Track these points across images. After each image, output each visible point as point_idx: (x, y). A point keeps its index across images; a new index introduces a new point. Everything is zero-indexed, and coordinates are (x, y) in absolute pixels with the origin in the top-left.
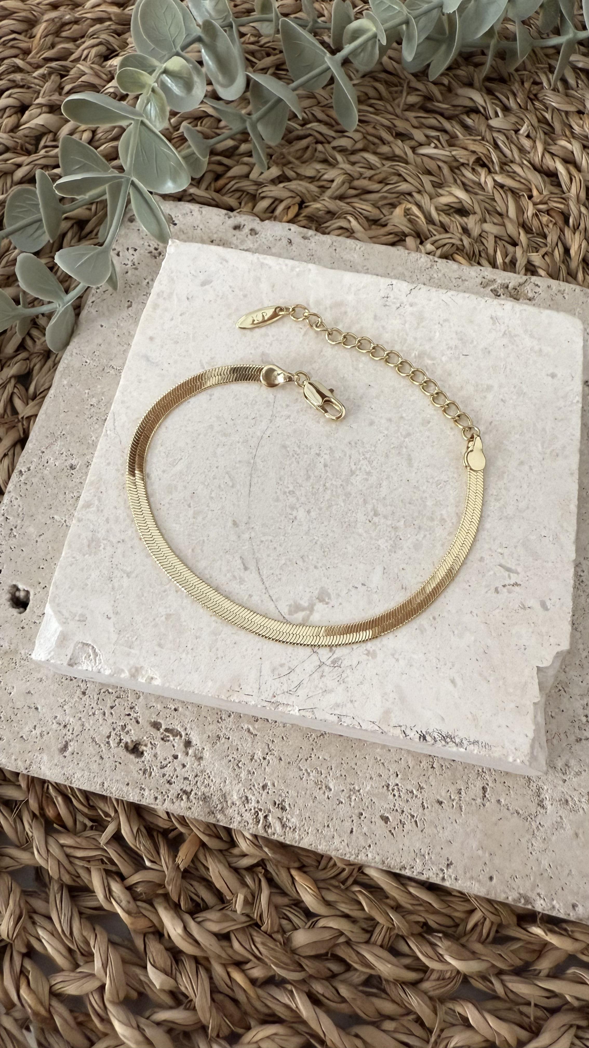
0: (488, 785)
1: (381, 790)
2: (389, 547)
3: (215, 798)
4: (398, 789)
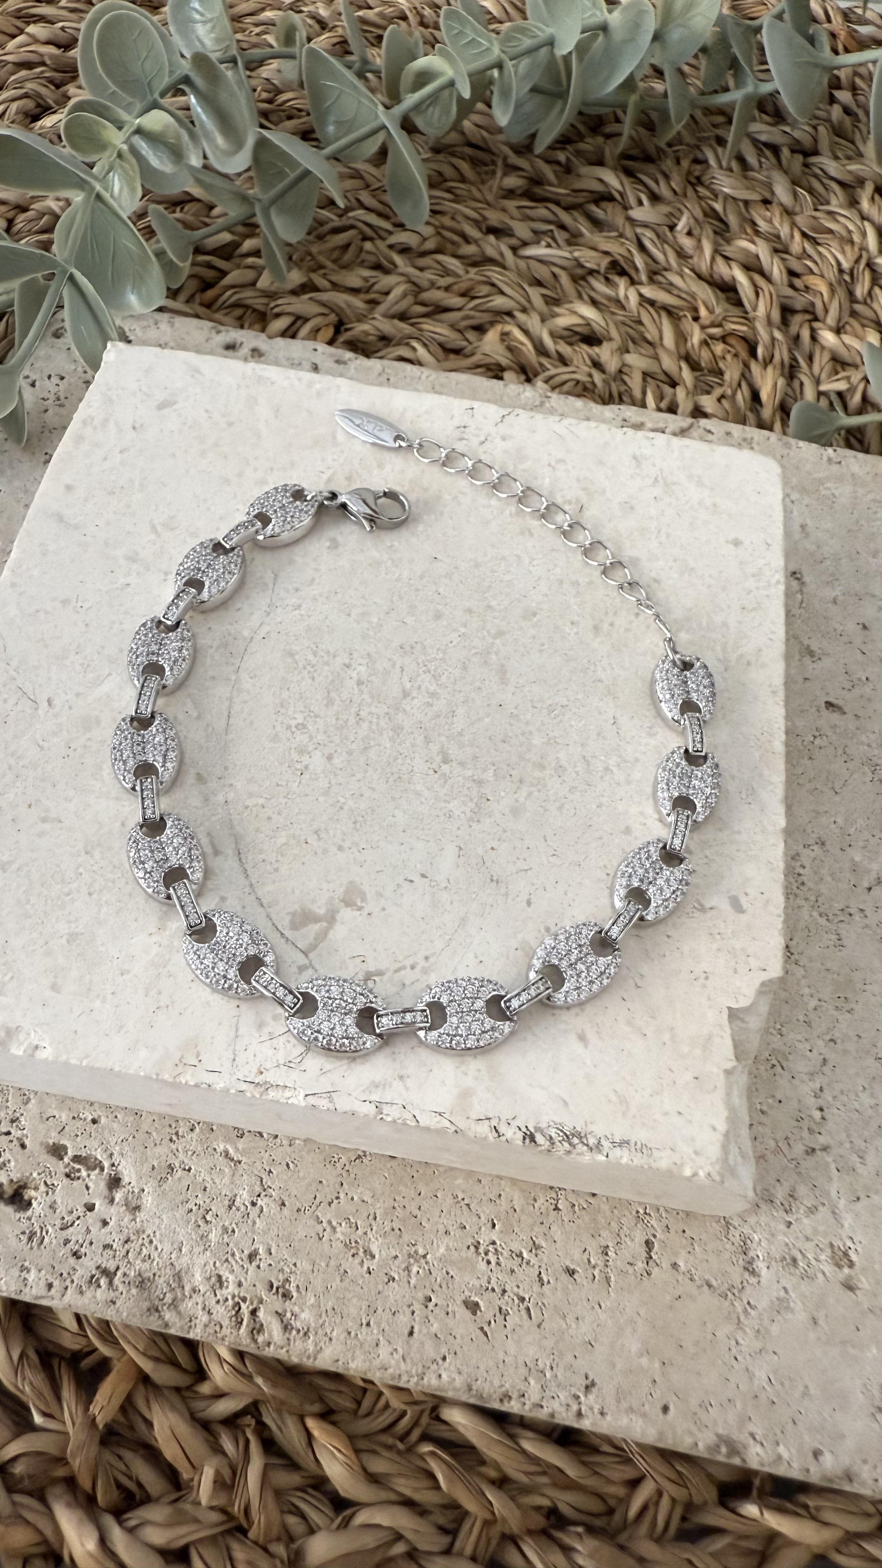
0: (655, 1236)
1: (464, 1254)
2: (468, 814)
3: (161, 1281)
4: (496, 1250)
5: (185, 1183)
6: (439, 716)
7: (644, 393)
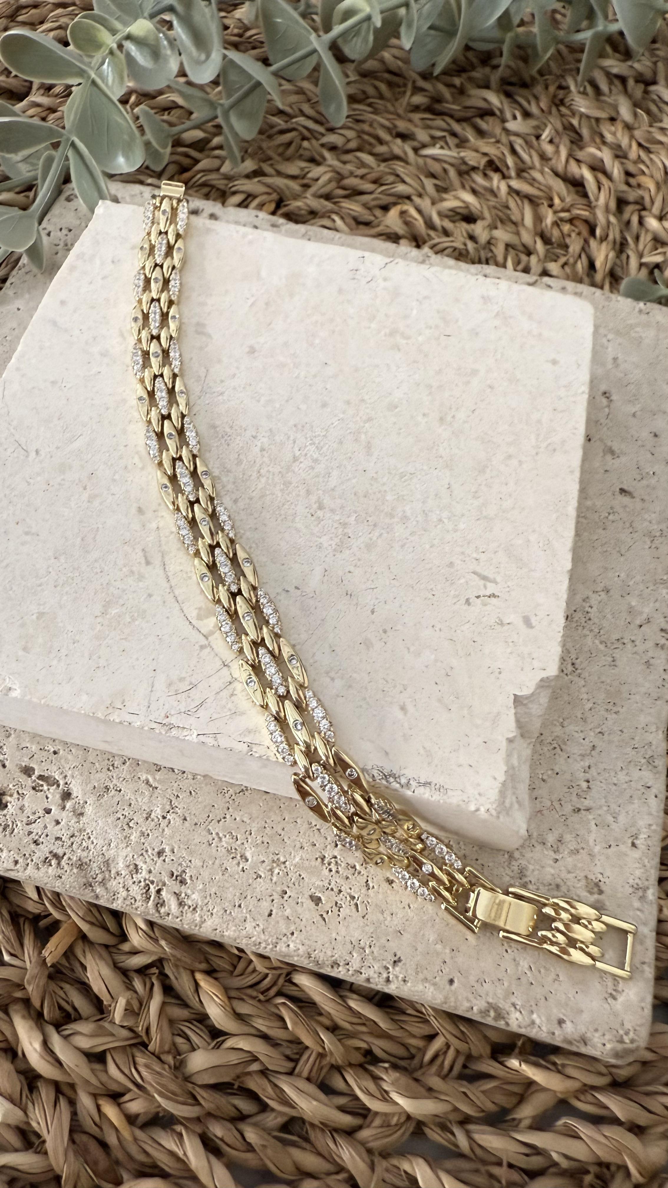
1: (313, 863)
2: (334, 546)
3: (95, 866)
4: (337, 862)
5: (116, 799)
6: (317, 476)
7: (505, 259)
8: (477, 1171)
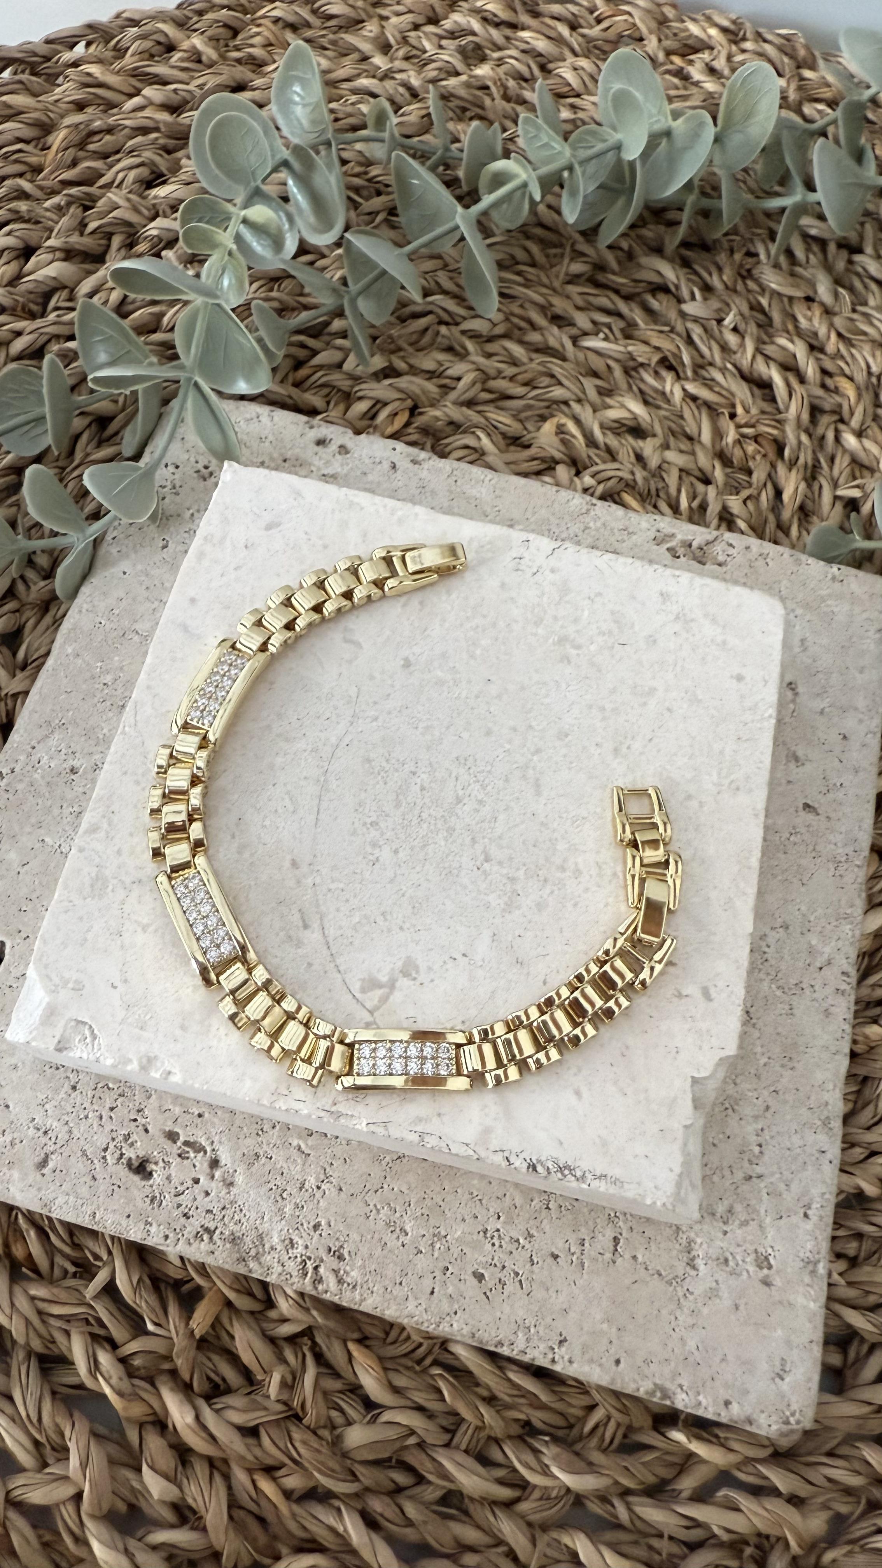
0: (621, 1234)
1: (475, 1237)
2: (502, 906)
3: (248, 1240)
4: (500, 1236)
5: (267, 1168)
6: (483, 821)
7: (679, 493)
8: (636, 1543)
